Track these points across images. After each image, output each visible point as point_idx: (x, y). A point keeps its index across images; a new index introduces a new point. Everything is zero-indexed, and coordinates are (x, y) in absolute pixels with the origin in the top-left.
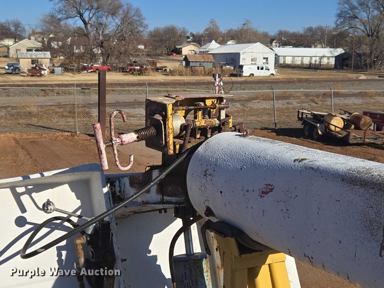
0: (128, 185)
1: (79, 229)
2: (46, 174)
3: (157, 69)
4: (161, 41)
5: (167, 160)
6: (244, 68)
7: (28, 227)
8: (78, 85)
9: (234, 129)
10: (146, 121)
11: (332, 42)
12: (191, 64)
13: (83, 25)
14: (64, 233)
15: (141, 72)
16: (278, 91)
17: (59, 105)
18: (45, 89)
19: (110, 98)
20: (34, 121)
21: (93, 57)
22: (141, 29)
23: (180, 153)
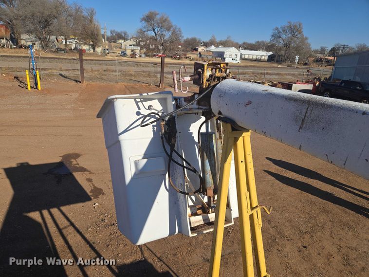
0: (183, 101)
1: (162, 118)
2: (149, 94)
3: (187, 58)
4: (189, 44)
5: (202, 90)
6: (226, 59)
7: (141, 116)
8: (152, 63)
9: (233, 78)
10: (194, 72)
11: (267, 49)
12: (202, 56)
13: (155, 35)
14: (154, 119)
15: (179, 59)
16: (241, 70)
17: (144, 72)
18: (138, 64)
19: (166, 70)
20: (133, 78)
21: (159, 50)
22: (180, 38)
23: (208, 88)
